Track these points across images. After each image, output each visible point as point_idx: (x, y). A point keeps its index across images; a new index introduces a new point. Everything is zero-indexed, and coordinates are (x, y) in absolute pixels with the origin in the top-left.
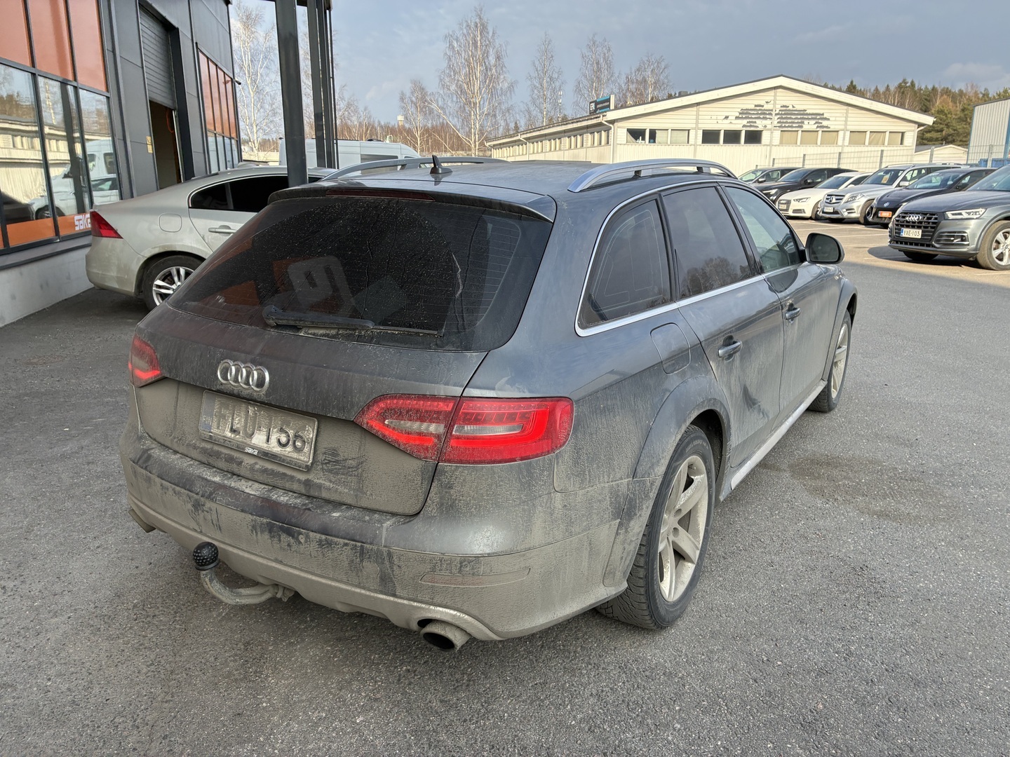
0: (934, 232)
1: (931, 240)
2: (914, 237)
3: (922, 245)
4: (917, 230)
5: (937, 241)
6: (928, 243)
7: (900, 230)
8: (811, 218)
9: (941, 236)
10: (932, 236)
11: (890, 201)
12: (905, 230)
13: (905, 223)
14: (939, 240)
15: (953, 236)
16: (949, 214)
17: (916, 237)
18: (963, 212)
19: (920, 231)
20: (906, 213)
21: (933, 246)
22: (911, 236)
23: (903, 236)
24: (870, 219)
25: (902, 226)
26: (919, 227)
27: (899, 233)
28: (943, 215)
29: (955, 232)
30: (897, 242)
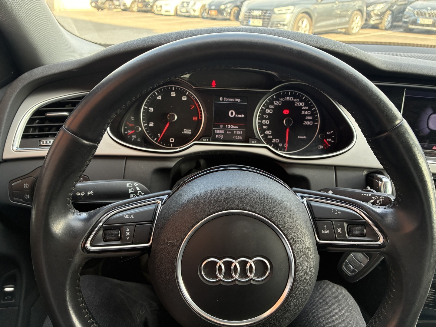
0: (269, 22)
4: (259, 21)
7: (248, 20)
8: (174, 15)
9: (273, 24)
10: (268, 24)
11: (215, 6)
13: (251, 16)
16: (276, 10)
18: (282, 9)
19: (262, 21)
20: (250, 10)
23: (251, 24)
24: (205, 15)
25: (249, 18)
26: (260, 19)
27: (248, 23)
28: (272, 11)
29: (280, 21)
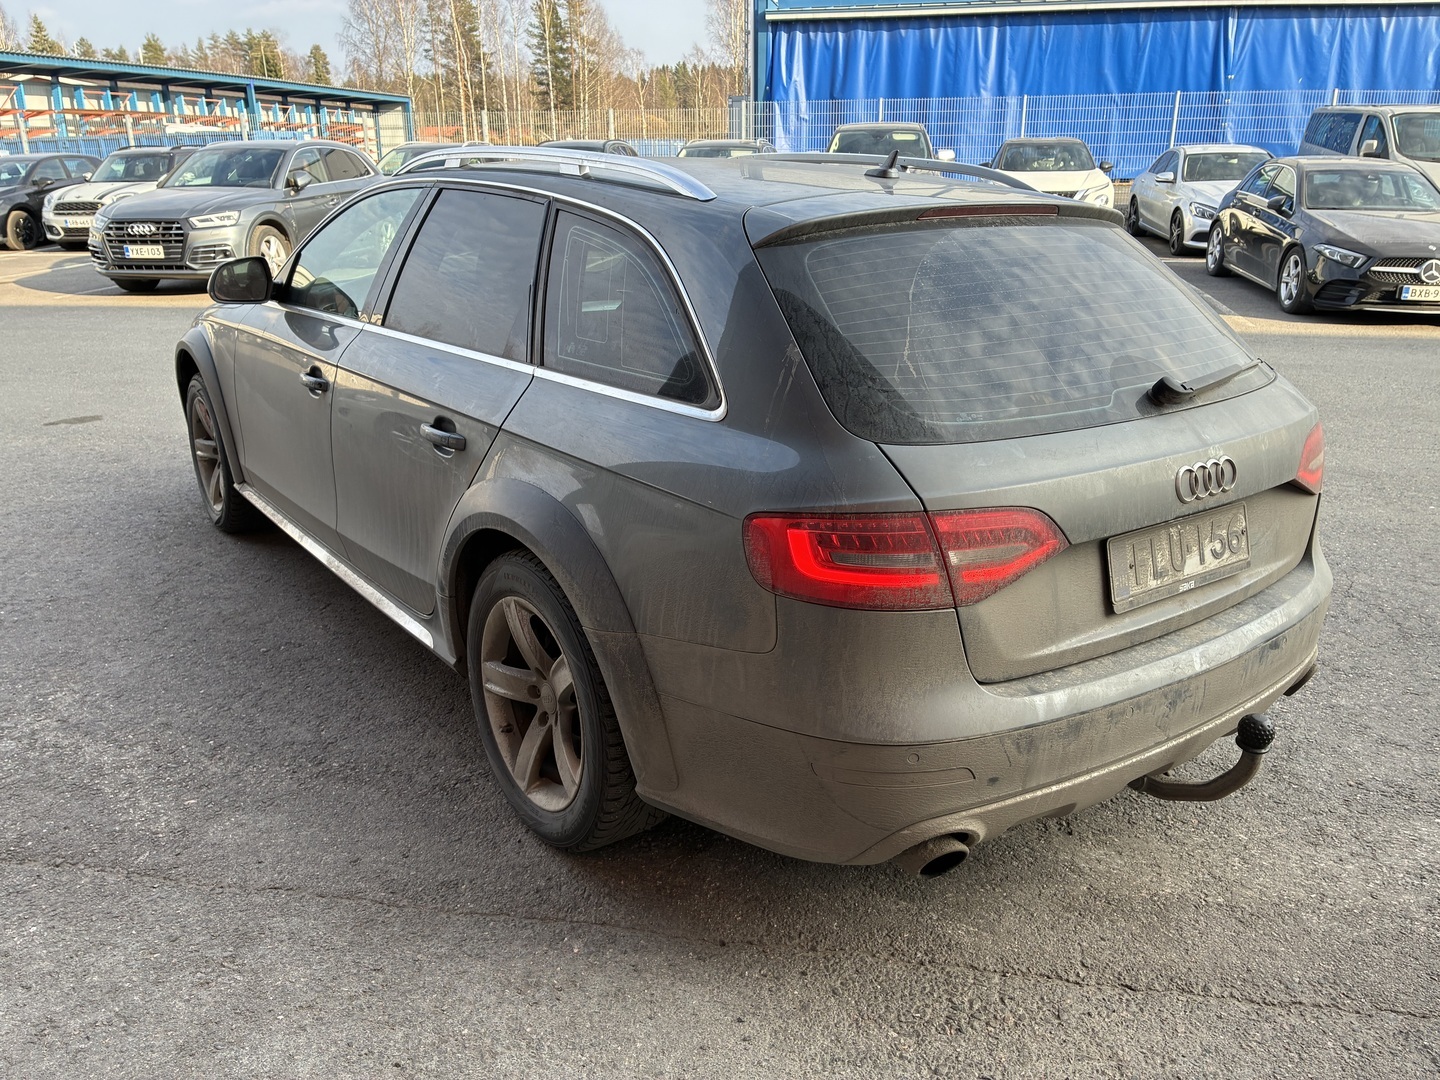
0: (183, 248)
1: (182, 259)
2: (151, 256)
3: (170, 268)
4: (155, 247)
5: (193, 260)
6: (179, 264)
7: (120, 248)
9: (197, 253)
10: (182, 254)
12: (130, 247)
13: (126, 238)
14: (196, 259)
15: (214, 252)
16: (195, 221)
17: (156, 257)
18: (213, 217)
19: (161, 248)
21: (187, 268)
22: (146, 256)
23: (131, 256)
26: (156, 242)
27: (121, 254)
28: (186, 222)
29: (215, 246)
30: (121, 267)
